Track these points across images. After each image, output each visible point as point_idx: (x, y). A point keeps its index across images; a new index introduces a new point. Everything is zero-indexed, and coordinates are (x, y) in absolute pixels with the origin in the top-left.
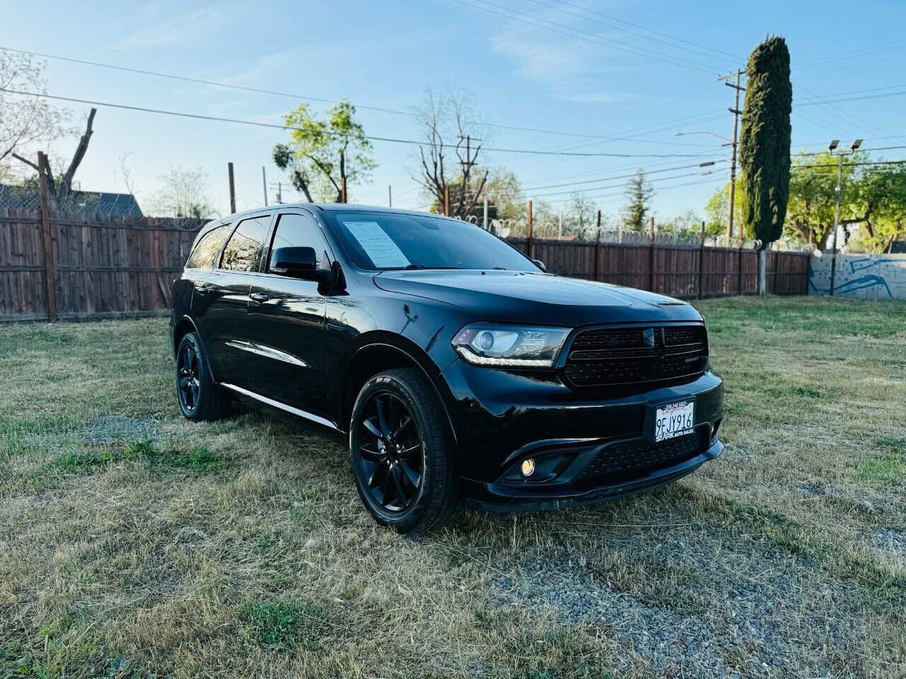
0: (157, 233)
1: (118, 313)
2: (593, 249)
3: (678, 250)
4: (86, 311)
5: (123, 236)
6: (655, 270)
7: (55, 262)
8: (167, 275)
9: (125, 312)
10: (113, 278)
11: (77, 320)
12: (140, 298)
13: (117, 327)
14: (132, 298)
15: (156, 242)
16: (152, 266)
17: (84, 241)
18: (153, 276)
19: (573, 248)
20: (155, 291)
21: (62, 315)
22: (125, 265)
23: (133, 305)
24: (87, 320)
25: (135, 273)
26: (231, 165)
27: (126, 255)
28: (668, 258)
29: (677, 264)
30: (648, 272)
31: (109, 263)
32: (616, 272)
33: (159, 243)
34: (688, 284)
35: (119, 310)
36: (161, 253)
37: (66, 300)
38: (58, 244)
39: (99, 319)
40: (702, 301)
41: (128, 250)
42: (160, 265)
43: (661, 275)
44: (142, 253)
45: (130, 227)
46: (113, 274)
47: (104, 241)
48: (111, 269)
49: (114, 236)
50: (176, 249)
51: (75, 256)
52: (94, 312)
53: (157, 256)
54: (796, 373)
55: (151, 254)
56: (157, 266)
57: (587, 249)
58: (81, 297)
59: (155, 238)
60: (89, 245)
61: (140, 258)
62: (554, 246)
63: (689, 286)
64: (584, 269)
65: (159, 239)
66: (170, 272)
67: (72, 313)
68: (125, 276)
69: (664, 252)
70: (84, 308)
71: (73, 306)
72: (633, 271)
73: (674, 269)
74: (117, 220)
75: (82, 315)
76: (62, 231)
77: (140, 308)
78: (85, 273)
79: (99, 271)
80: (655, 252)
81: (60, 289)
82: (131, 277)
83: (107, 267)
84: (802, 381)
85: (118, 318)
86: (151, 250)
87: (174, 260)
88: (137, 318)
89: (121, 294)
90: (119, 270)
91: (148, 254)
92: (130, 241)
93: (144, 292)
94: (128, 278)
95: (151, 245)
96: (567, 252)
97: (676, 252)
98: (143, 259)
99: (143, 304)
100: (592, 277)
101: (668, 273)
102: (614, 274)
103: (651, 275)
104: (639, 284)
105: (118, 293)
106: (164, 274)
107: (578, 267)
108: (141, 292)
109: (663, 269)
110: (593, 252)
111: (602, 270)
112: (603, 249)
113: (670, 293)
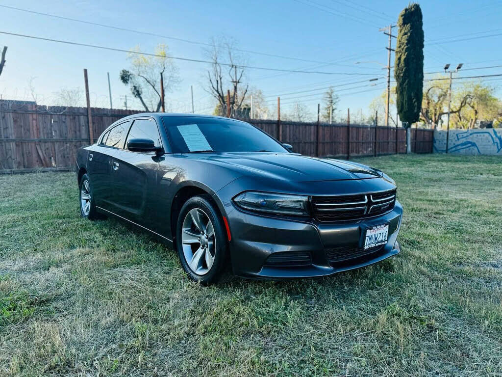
0: (35, 116)
1: (8, 170)
2: (316, 127)
3: (363, 128)
5: (10, 118)
6: (351, 140)
8: (43, 144)
9: (13, 170)
10: (4, 147)
12: (24, 159)
14: (18, 159)
15: (35, 122)
16: (32, 138)
18: (33, 145)
19: (304, 126)
20: (35, 155)
22: (13, 137)
23: (19, 164)
25: (20, 143)
26: (86, 71)
27: (13, 131)
28: (358, 133)
29: (363, 137)
30: (346, 141)
32: (329, 141)
33: (37, 123)
34: (368, 147)
35: (10, 168)
36: (38, 129)
40: (377, 157)
41: (14, 128)
42: (38, 138)
43: (354, 143)
44: (24, 130)
45: (15, 112)
46: (3, 144)
48: (2, 140)
53: (35, 131)
55: (31, 130)
56: (36, 138)
57: (312, 127)
59: (33, 119)
61: (23, 133)
62: (293, 125)
63: (369, 149)
64: (311, 140)
65: (36, 120)
66: (45, 142)
68: (13, 145)
69: (355, 129)
72: (338, 141)
73: (361, 138)
74: (5, 107)
77: (24, 168)
80: (350, 129)
82: (17, 145)
85: (9, 174)
86: (31, 127)
87: (48, 134)
88: (22, 173)
89: (11, 157)
90: (8, 141)
91: (29, 130)
92: (15, 121)
93: (27, 157)
94: (15, 146)
95: (31, 124)
96: (301, 129)
97: (362, 129)
98: (25, 133)
99: (26, 163)
100: (315, 144)
101: (357, 141)
102: (327, 143)
103: (348, 143)
104: (342, 148)
105: (8, 157)
106: (41, 143)
107: (307, 138)
108: (25, 156)
109: (355, 139)
110: (316, 129)
111: (321, 140)
112: (321, 127)
113: (359, 153)
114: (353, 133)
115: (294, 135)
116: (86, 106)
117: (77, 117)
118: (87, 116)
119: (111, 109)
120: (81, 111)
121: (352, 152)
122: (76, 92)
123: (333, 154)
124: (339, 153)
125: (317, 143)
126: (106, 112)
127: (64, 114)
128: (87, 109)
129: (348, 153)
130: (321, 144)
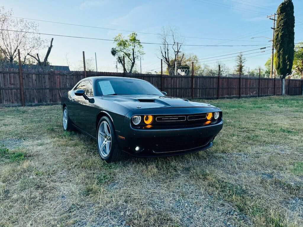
0: (58, 76)
1: (45, 103)
2: (217, 79)
3: (250, 79)
4: (35, 103)
5: (47, 77)
6: (241, 87)
7: (24, 86)
8: (62, 90)
9: (48, 103)
10: (44, 92)
11: (31, 106)
12: (53, 98)
13: (43, 108)
14: (50, 98)
15: (58, 79)
16: (57, 87)
17: (34, 79)
18: (57, 90)
19: (209, 79)
20: (58, 96)
21: (27, 104)
22: (48, 87)
23: (51, 100)
24: (35, 106)
25: (51, 90)
26: (84, 52)
27: (48, 84)
28: (246, 82)
29: (250, 84)
30: (239, 87)
31: (42, 86)
32: (226, 87)
33: (59, 79)
34: (254, 91)
35: (46, 102)
36: (60, 83)
37: (28, 99)
38: (25, 80)
39: (38, 105)
40: (259, 98)
41: (49, 82)
42: (60, 87)
43: (244, 88)
44: (53, 83)
45: (49, 74)
46: (44, 90)
47: (41, 79)
48: (43, 88)
49: (44, 77)
50: (65, 81)
51: (31, 85)
52: (37, 103)
53: (58, 84)
55: (57, 83)
56: (59, 87)
57: (215, 79)
58: (33, 98)
59: (58, 78)
60: (36, 80)
61: (53, 85)
62: (202, 78)
63: (255, 92)
64: (214, 87)
65: (59, 78)
66: (63, 89)
67: (30, 103)
68: (48, 91)
69: (245, 80)
70: (34, 102)
71: (30, 101)
72: (233, 87)
73: (248, 86)
74: (45, 72)
75: (33, 104)
76: (26, 76)
77: (53, 102)
78: (34, 90)
79: (38, 89)
80: (241, 80)
81: (26, 95)
82: (50, 91)
83: (41, 87)
85: (45, 105)
86: (57, 82)
87: (64, 85)
88: (52, 105)
89: (47, 97)
90: (46, 89)
91: (55, 83)
92: (49, 79)
93: (54, 97)
94: (49, 91)
95: (56, 80)
96: (207, 80)
97: (249, 80)
98: (54, 85)
99: (54, 100)
100: (217, 89)
101: (246, 87)
102: (225, 88)
103: (240, 88)
104: (235, 91)
105: (45, 97)
106: (61, 90)
107: (211, 86)
108: (53, 96)
109: (244, 86)
110: (217, 80)
111: (221, 86)
112: (221, 79)
113: (247, 94)
114: (243, 83)
115: (202, 84)
116: (84, 70)
117: (79, 76)
118: (84, 75)
119: (97, 72)
120: (81, 73)
121: (242, 94)
123: (228, 95)
124: (233, 95)
125: (218, 89)
126: (94, 74)
127: (73, 75)
128: (84, 72)
129: (240, 95)
130: (221, 89)
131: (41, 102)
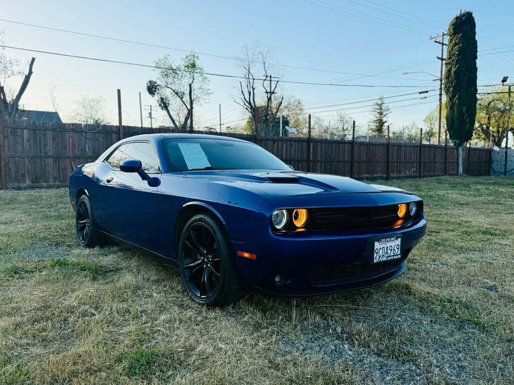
0: (71, 134)
1: (45, 184)
2: (350, 145)
3: (405, 146)
4: (25, 183)
5: (49, 134)
6: (390, 159)
7: (6, 151)
8: (77, 160)
9: (50, 184)
10: (43, 162)
11: (19, 189)
12: (59, 174)
13: (45, 193)
14: (55, 175)
15: (71, 139)
16: (68, 155)
17: (25, 138)
18: (69, 161)
20: (69, 170)
21: (11, 185)
22: (50, 154)
23: (55, 179)
24: (25, 189)
25: (57, 158)
26: (119, 91)
27: (51, 147)
28: (399, 152)
29: (405, 155)
30: (385, 160)
31: (41, 152)
32: (365, 160)
33: (73, 140)
34: (412, 168)
35: (47, 183)
36: (74, 146)
37: (13, 176)
38: (8, 140)
39: (33, 188)
40: (421, 179)
41: (53, 144)
42: (73, 154)
43: (395, 162)
44: (61, 146)
45: (54, 130)
46: (43, 159)
47: (38, 138)
48: (42, 156)
49: (44, 135)
50: (84, 144)
51: (19, 148)
52: (31, 184)
53: (71, 148)
54: (481, 221)
55: (67, 147)
56: (71, 154)
57: (347, 145)
58: (22, 174)
59: (70, 137)
60: (28, 140)
61: (60, 150)
62: (325, 143)
63: (413, 170)
65: (72, 138)
67: (16, 184)
68: (50, 161)
69: (396, 147)
70: (24, 181)
71: (17, 180)
72: (376, 159)
73: (402, 158)
74: (46, 125)
75: (24, 185)
76: (11, 132)
77: (60, 182)
78: (25, 159)
79: (34, 157)
80: (391, 147)
81: (10, 169)
82: (54, 161)
83: (39, 154)
84: (485, 226)
85: (45, 188)
86: (68, 144)
87: (82, 150)
88: (58, 187)
89: (48, 172)
90: (48, 157)
91: (65, 147)
92: (54, 139)
93: (63, 172)
94: (52, 162)
95: (68, 141)
96: (333, 147)
97: (404, 147)
98: (62, 150)
99: (62, 178)
100: (350, 164)
101: (399, 161)
102: (364, 162)
103: (388, 163)
104: (380, 167)
105: (46, 171)
106: (75, 159)
107: (340, 158)
108: (61, 171)
109: (396, 158)
110: (350, 148)
111: (356, 159)
112: (356, 146)
113: (400, 174)
114: (393, 153)
115: (326, 153)
116: (118, 125)
117: (109, 135)
118: (119, 133)
119: (142, 127)
120: (114, 129)
121: (392, 172)
122: (97, 101)
123: (369, 174)
124: (377, 173)
125: (352, 162)
126: (136, 131)
127: (98, 132)
128: (118, 128)
129: (388, 173)
130: (356, 163)
131: (37, 182)
